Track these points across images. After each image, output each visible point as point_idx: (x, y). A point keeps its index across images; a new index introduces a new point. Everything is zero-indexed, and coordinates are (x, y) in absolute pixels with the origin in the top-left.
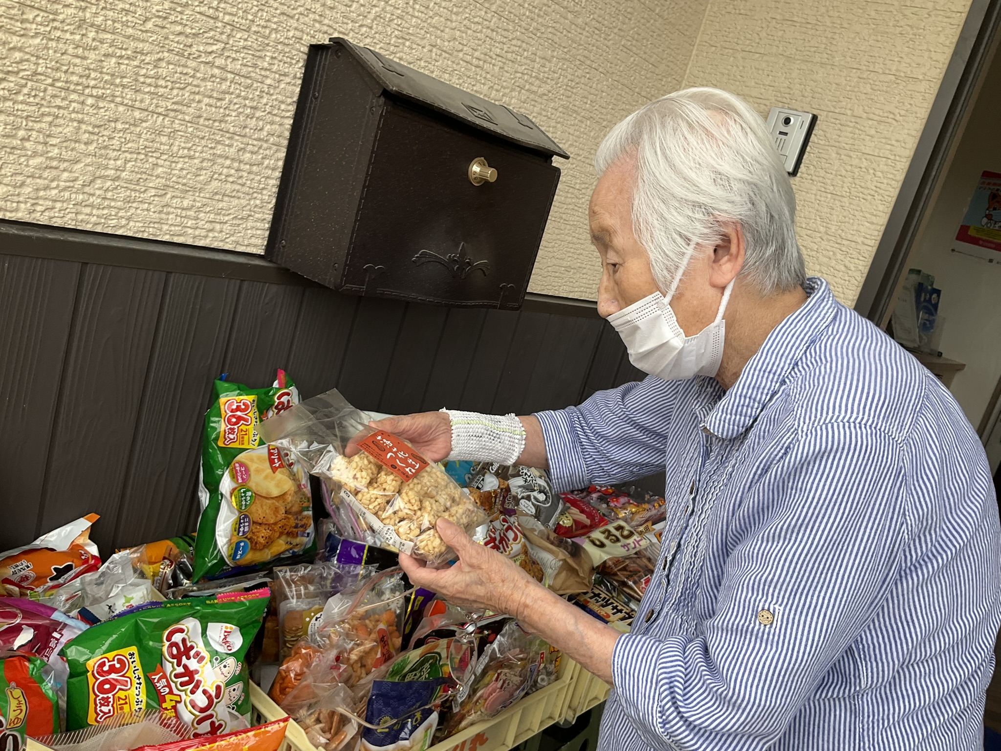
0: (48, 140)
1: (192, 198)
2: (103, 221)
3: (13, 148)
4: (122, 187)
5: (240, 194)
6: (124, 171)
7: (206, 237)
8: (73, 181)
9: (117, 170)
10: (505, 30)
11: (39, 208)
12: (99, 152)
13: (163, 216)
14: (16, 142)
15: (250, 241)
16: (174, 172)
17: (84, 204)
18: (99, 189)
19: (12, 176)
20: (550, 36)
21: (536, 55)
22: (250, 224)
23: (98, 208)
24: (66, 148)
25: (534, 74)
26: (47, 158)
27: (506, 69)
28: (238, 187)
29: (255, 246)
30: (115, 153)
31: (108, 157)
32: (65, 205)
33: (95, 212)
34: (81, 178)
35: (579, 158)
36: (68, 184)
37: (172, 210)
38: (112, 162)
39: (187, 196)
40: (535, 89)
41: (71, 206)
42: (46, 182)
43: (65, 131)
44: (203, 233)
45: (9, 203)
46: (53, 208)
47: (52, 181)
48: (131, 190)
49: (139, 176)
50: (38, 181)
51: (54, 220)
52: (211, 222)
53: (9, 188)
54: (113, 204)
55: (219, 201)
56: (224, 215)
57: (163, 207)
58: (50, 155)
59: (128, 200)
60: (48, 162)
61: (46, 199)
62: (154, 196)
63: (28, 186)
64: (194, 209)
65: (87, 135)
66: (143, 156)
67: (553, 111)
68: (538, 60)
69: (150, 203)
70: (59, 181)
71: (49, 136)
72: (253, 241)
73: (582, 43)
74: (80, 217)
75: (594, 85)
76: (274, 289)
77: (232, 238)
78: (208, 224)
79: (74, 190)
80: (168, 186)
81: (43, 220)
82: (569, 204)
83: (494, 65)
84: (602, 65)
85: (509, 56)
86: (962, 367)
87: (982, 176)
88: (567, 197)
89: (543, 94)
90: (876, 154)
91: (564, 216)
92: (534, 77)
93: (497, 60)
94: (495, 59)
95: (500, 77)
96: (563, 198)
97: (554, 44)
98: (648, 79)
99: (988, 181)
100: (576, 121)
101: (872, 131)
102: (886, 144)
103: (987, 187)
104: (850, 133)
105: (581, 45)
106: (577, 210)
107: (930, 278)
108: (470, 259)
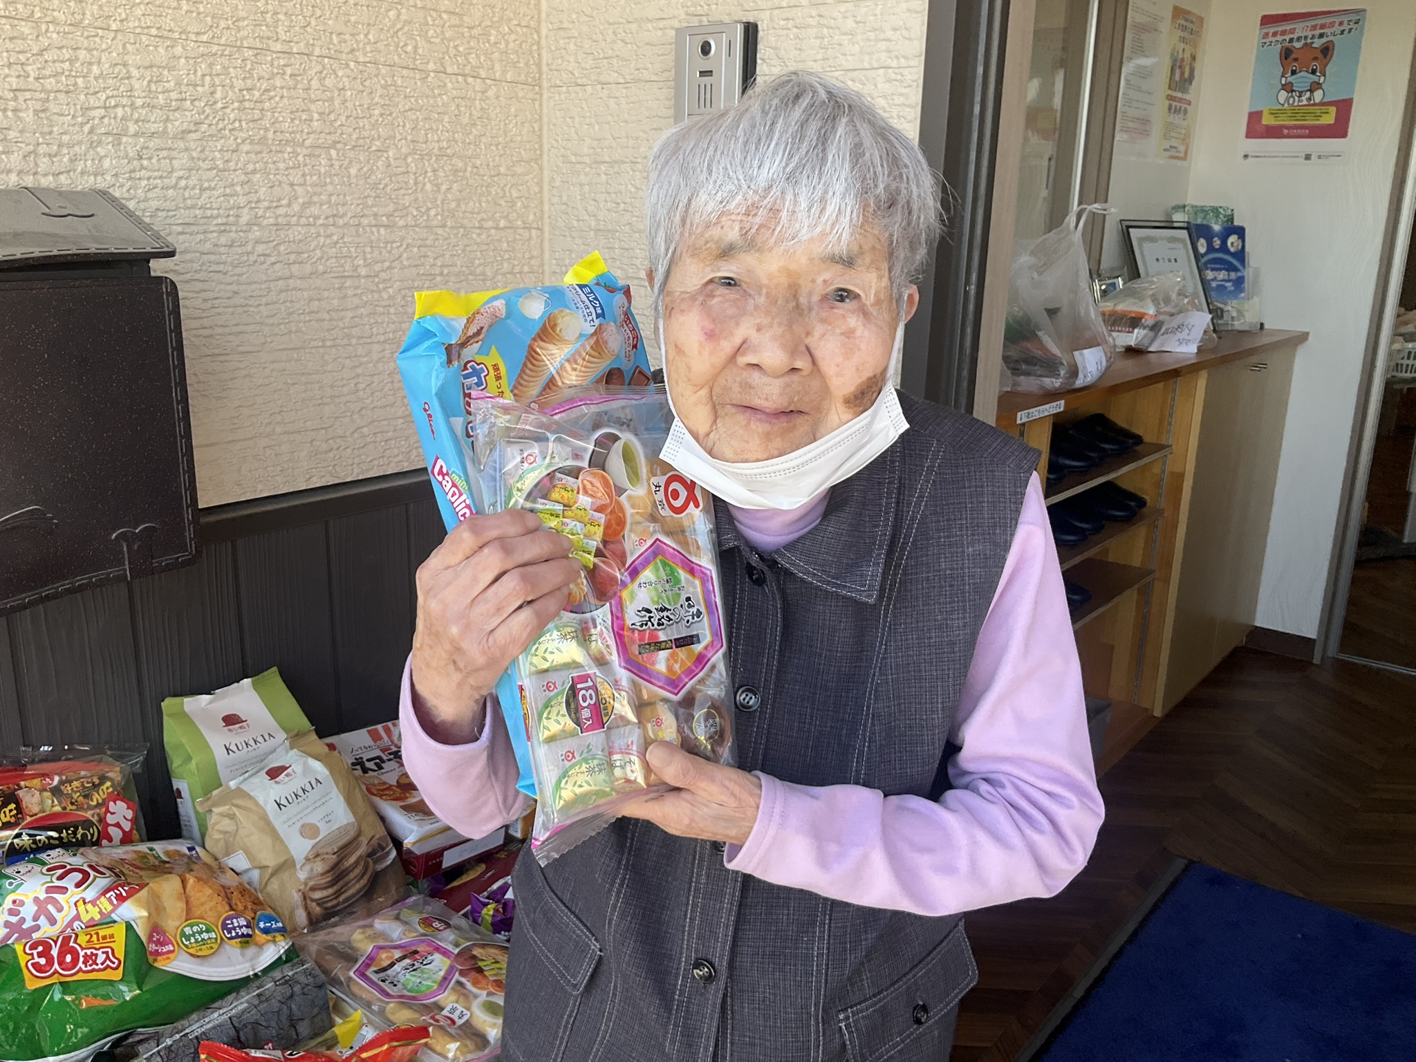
10: (11, 39)
20: (148, 21)
21: (125, 65)
25: (139, 102)
27: (53, 108)
35: (341, 222)
40: (153, 127)
67: (227, 156)
68: (135, 72)
73: (242, 14)
75: (315, 84)
82: (357, 307)
83: (15, 110)
84: (319, 43)
85: (50, 83)
86: (1303, 337)
87: (1261, 24)
88: (345, 297)
89: (183, 132)
90: (867, 66)
91: (354, 331)
92: (143, 106)
93: (21, 99)
94: (15, 99)
95: (46, 129)
96: (335, 302)
97: (166, 33)
98: (449, 40)
99: (1271, 31)
100: (300, 158)
101: (850, 23)
102: (877, 40)
103: (1274, 39)
104: (816, 38)
105: (244, 19)
106: (384, 314)
107: (1221, 210)
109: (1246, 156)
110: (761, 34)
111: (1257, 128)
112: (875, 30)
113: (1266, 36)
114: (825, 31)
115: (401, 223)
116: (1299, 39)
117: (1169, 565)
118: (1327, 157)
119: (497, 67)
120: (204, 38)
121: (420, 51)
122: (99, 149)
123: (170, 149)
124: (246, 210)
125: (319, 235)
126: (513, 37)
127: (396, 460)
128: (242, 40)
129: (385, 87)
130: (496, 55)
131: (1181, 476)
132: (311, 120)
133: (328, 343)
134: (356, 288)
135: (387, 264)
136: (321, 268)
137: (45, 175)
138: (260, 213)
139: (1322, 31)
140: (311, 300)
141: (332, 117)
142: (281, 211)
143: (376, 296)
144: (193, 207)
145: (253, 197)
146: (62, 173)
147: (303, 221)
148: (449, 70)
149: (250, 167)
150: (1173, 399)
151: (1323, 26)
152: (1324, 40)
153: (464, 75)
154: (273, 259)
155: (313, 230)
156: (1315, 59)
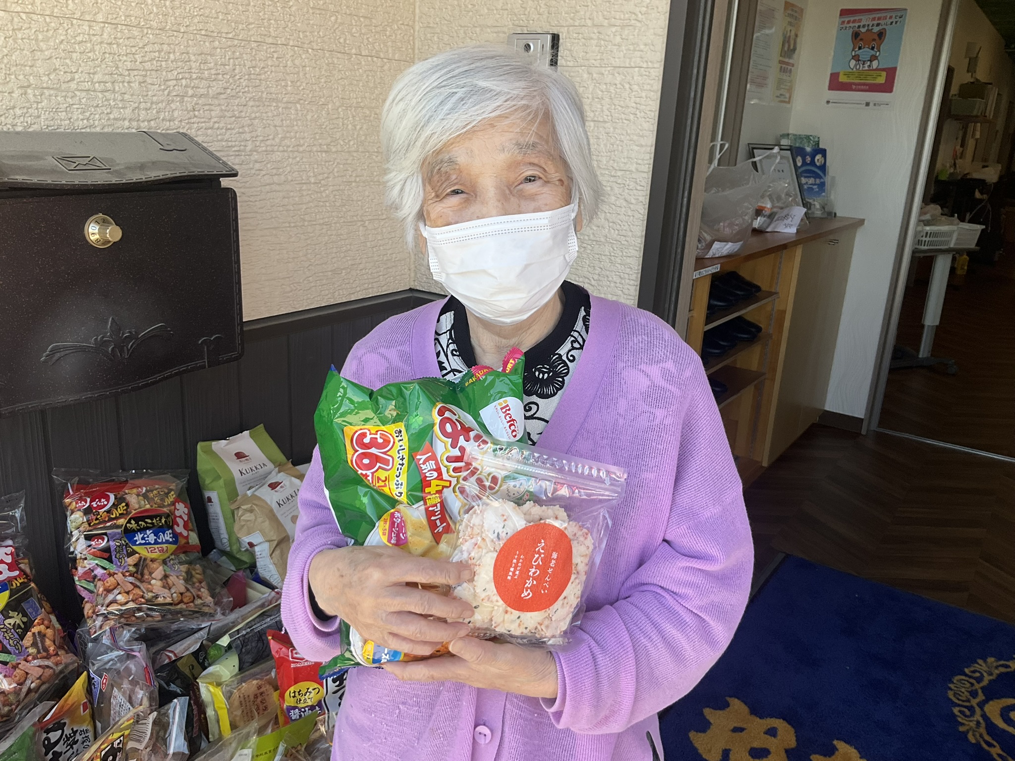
10: (128, 38)
20: (201, 26)
21: (188, 53)
25: (194, 76)
27: (149, 81)
35: (301, 149)
40: (202, 91)
67: (241, 108)
68: (193, 58)
73: (251, 20)
75: (289, 63)
82: (309, 202)
83: (129, 82)
84: (292, 38)
85: (148, 65)
86: (861, 222)
87: (841, 15)
88: (303, 196)
89: (217, 94)
90: (628, 66)
91: (307, 217)
92: (196, 79)
93: (132, 75)
94: (129, 75)
95: (145, 93)
96: (297, 199)
97: (210, 34)
98: (364, 34)
99: (847, 20)
100: (280, 109)
101: (618, 39)
102: (635, 50)
103: (848, 26)
104: (596, 46)
105: (252, 23)
106: (323, 206)
107: (811, 138)
108: (130, 332)
109: (828, 102)
110: (561, 41)
111: (835, 84)
112: (633, 44)
113: (843, 22)
114: (602, 42)
115: (334, 150)
116: (864, 26)
117: (774, 370)
118: (879, 105)
119: (390, 51)
120: (230, 36)
121: (348, 42)
122: (172, 105)
123: (210, 105)
124: (250, 143)
125: (289, 157)
126: (399, 32)
127: (327, 297)
128: (251, 36)
129: (328, 64)
130: (390, 44)
131: (784, 312)
132: (287, 86)
133: (292, 225)
134: (309, 190)
135: (326, 175)
136: (290, 178)
137: (143, 121)
138: (258, 144)
139: (879, 22)
140: (284, 198)
141: (298, 84)
142: (269, 143)
143: (319, 195)
144: (222, 140)
145: (254, 134)
146: (152, 120)
147: (281, 149)
148: (363, 54)
149: (253, 115)
150: (780, 263)
151: (879, 19)
152: (880, 27)
153: (371, 56)
154: (264, 173)
155: (286, 154)
156: (874, 40)
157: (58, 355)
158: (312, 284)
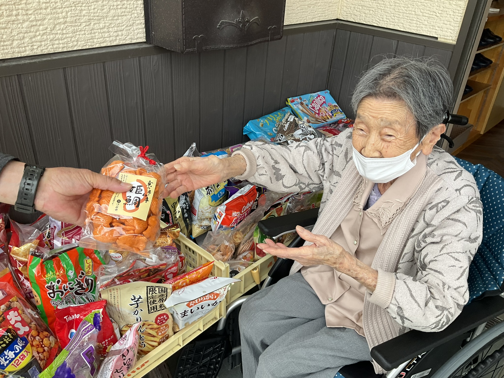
0: (27, 12)
1: (103, 22)
2: (66, 45)
3: (13, 21)
4: (69, 26)
5: (126, 13)
6: (67, 17)
7: (116, 40)
8: (46, 29)
9: (64, 18)
11: (35, 47)
12: (53, 12)
13: (93, 35)
14: (14, 18)
15: (138, 36)
16: (91, 11)
17: (54, 39)
18: (59, 30)
19: (17, 35)
22: (135, 27)
23: (62, 40)
24: (37, 14)
26: (30, 21)
28: (123, 10)
29: (140, 38)
30: (60, 10)
31: (58, 12)
32: (46, 42)
33: (60, 42)
34: (49, 27)
36: (44, 32)
37: (96, 31)
38: (60, 15)
39: (101, 22)
41: (49, 42)
42: (34, 33)
43: (33, 6)
44: (114, 38)
45: (21, 49)
46: (41, 45)
47: (36, 32)
48: (74, 26)
49: (75, 18)
50: (30, 34)
51: (44, 51)
52: (116, 32)
53: (19, 41)
54: (67, 36)
55: (116, 20)
56: (121, 26)
57: (91, 30)
58: (31, 19)
59: (73, 32)
60: (31, 23)
61: (36, 42)
62: (85, 26)
63: (26, 38)
64: (106, 28)
65: (44, 5)
66: (74, 8)
69: (84, 31)
70: (39, 31)
71: (27, 10)
72: (139, 35)
74: (55, 46)
76: (156, 57)
77: (128, 37)
78: (115, 33)
79: (48, 34)
80: (90, 19)
81: (39, 53)
108: (247, 19)
157: (223, 26)
158: (299, 11)
